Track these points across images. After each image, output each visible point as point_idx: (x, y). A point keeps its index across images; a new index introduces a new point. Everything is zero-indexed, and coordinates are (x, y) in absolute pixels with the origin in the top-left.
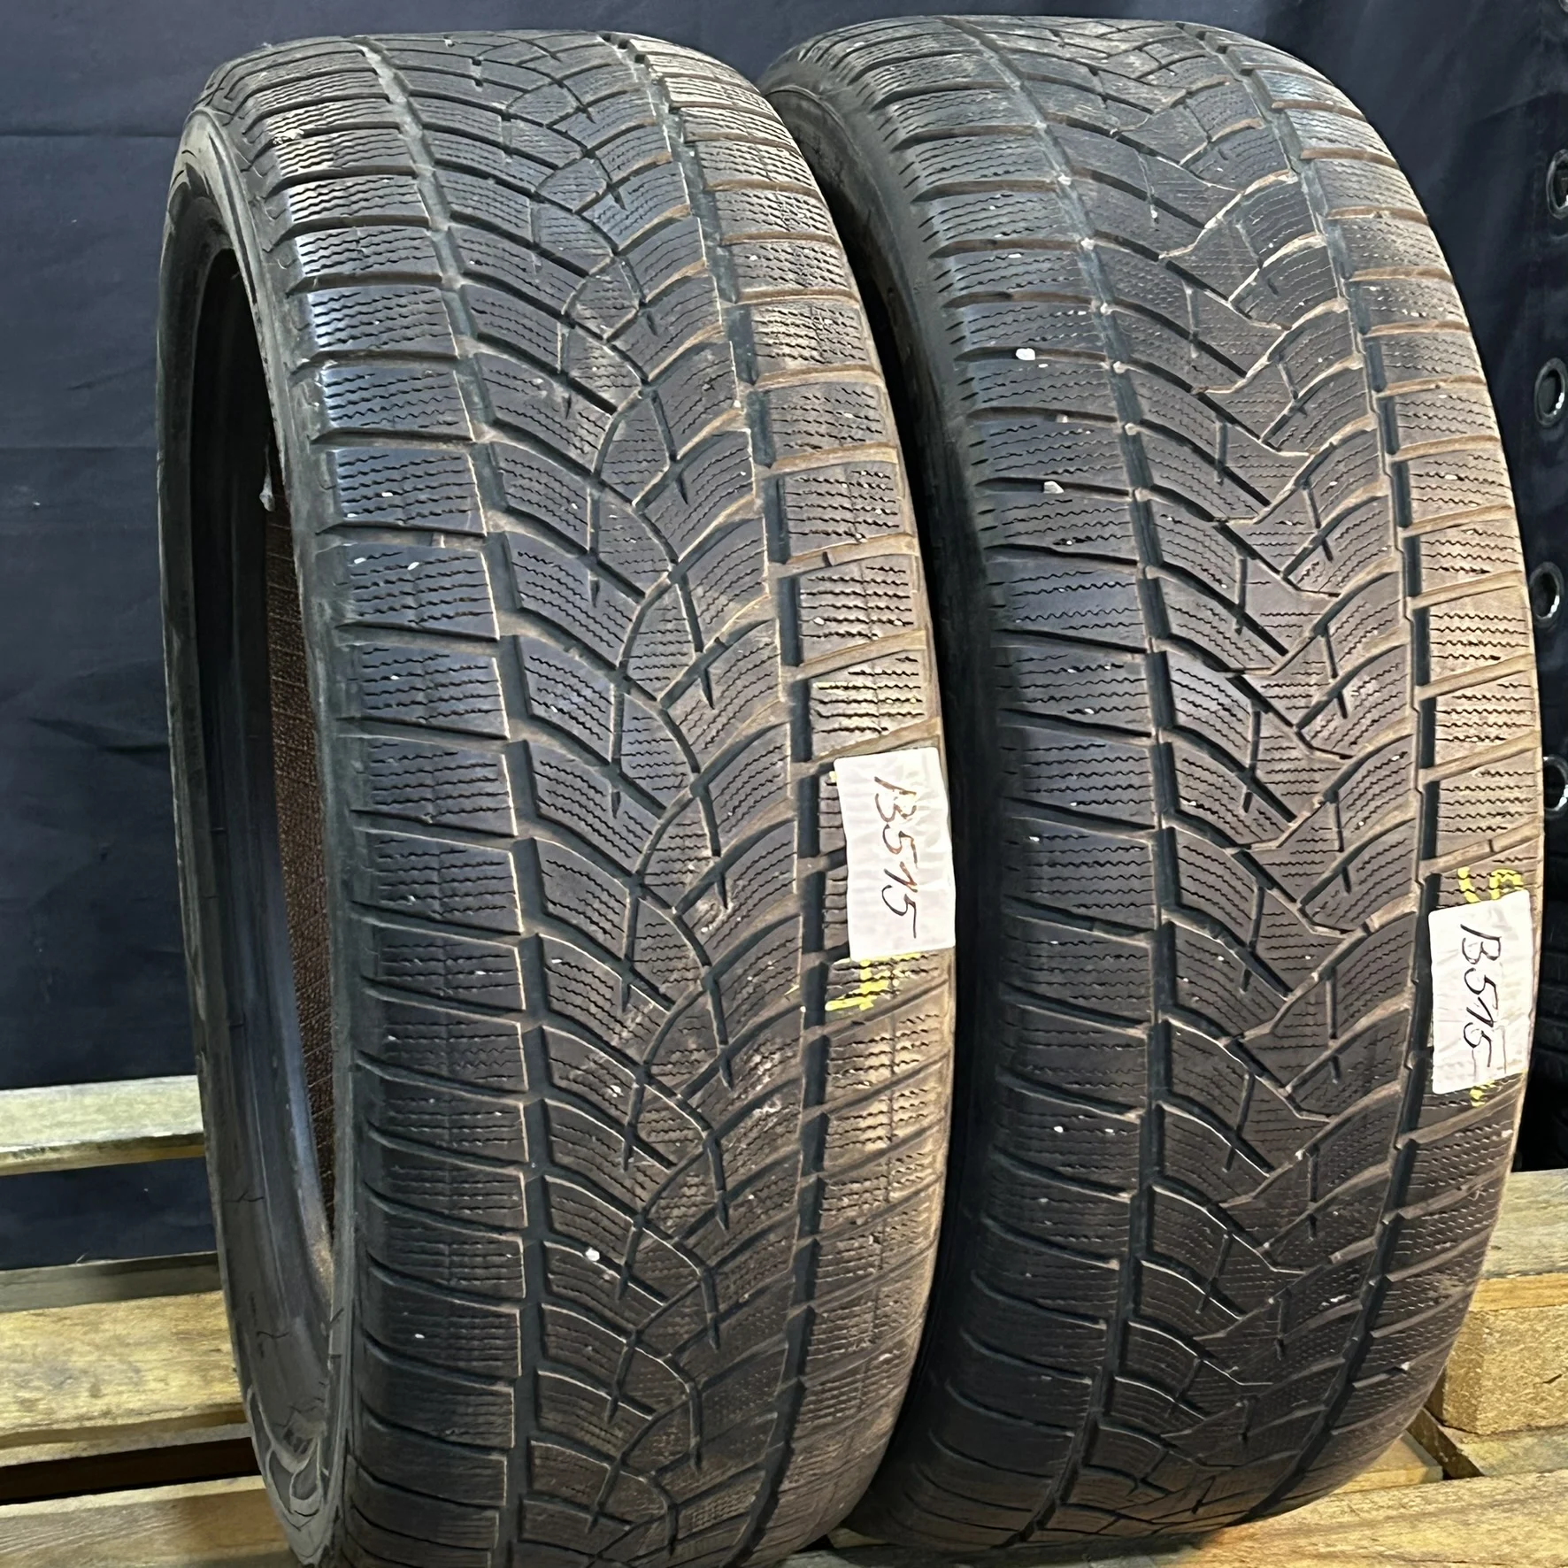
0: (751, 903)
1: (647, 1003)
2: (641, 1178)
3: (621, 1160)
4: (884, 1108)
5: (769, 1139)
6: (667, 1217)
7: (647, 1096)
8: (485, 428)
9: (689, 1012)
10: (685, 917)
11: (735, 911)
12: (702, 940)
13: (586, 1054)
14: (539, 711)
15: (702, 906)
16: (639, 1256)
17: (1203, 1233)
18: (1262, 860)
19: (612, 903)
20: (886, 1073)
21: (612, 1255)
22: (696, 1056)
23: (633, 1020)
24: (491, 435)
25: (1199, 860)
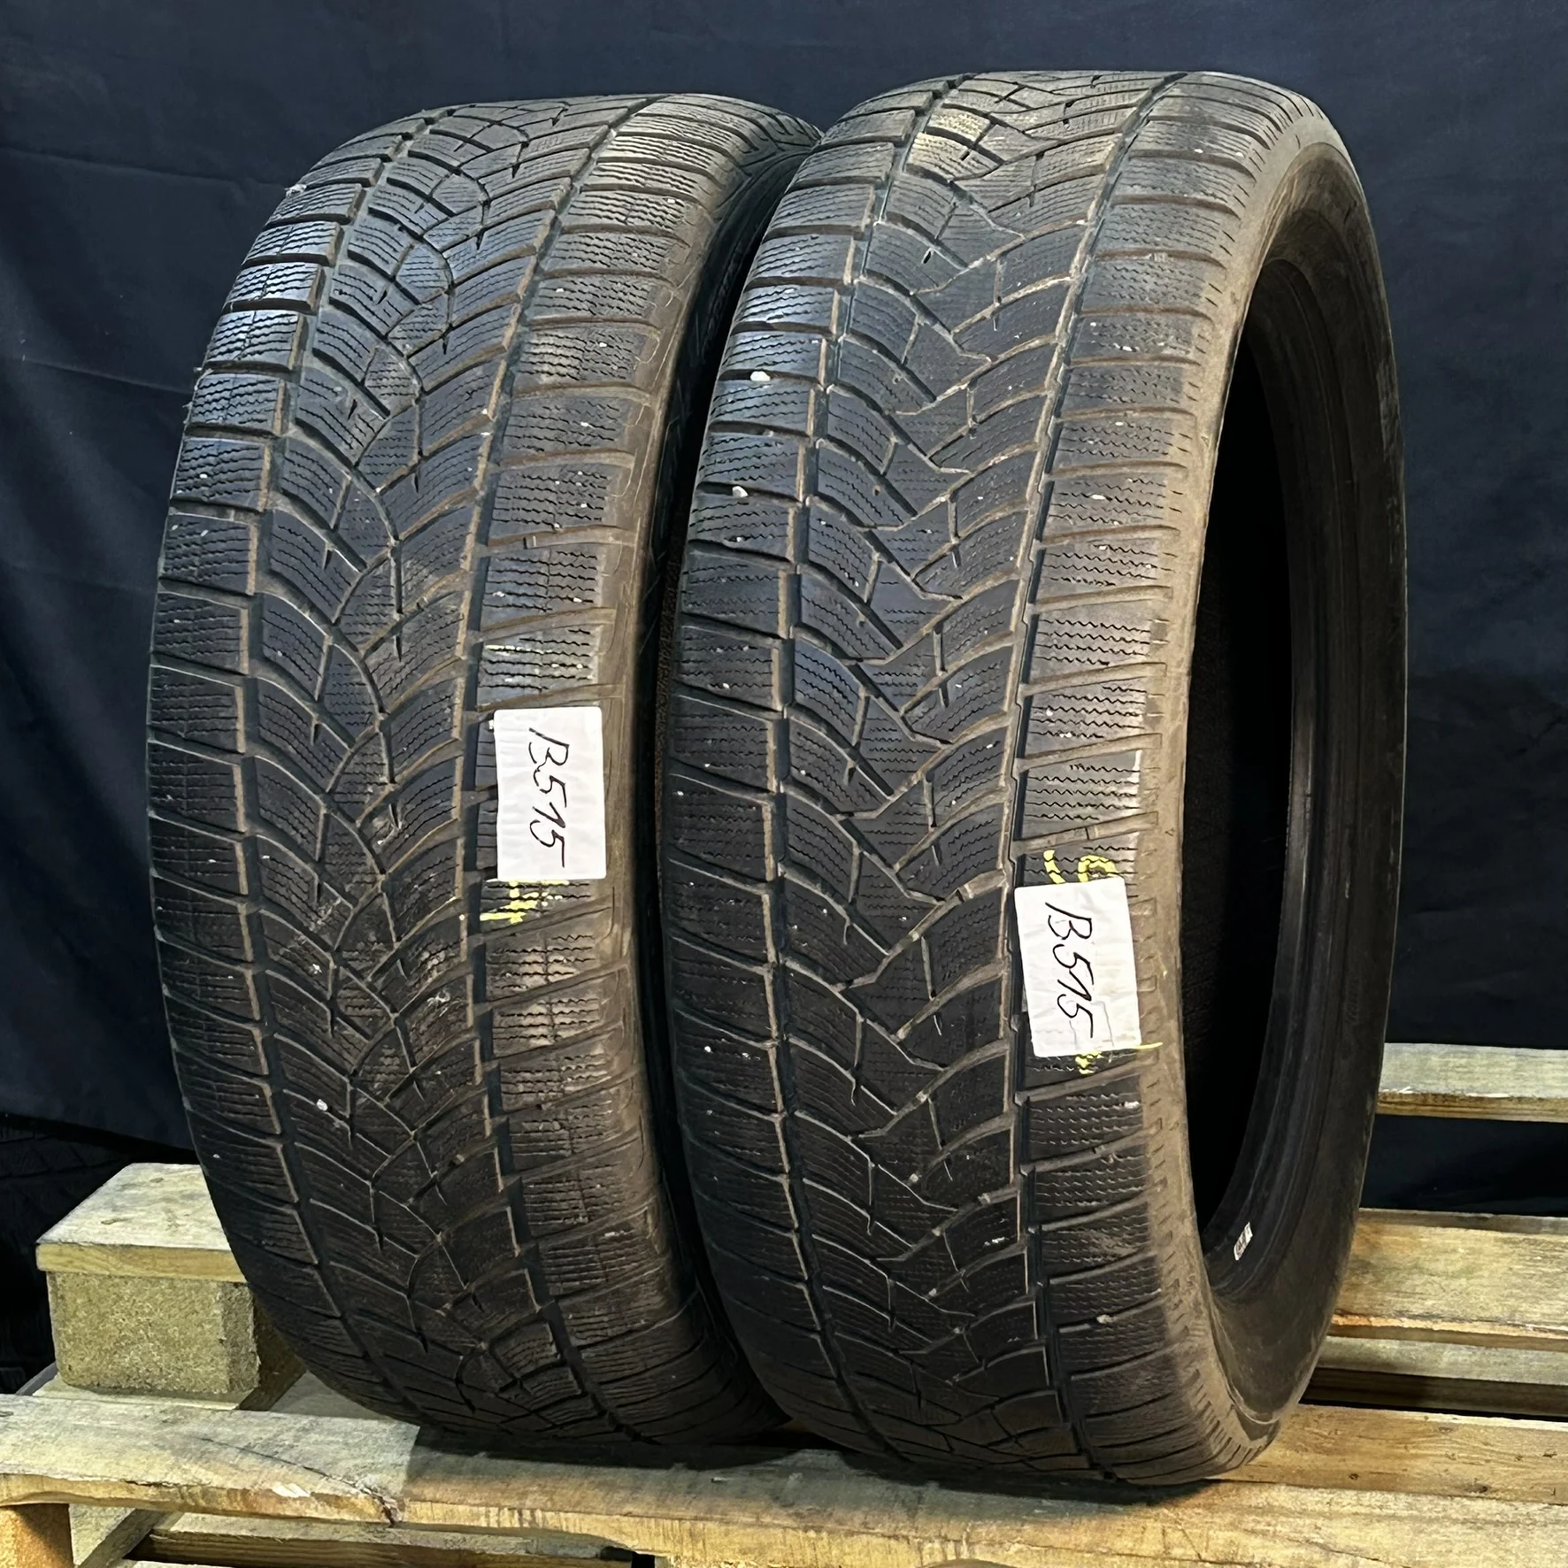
0: (416, 824)
1: (335, 899)
2: (347, 1045)
3: (328, 1027)
4: (543, 1010)
5: (443, 1026)
6: (373, 1082)
7: (341, 977)
8: (291, 425)
9: (368, 910)
10: (365, 831)
11: (405, 829)
12: (378, 851)
13: (292, 935)
14: (267, 652)
15: (378, 823)
16: (359, 1111)
17: (847, 1159)
18: (862, 828)
19: (308, 813)
20: (540, 981)
21: (336, 1107)
22: (376, 947)
23: (326, 912)
24: (293, 431)
25: (805, 823)
